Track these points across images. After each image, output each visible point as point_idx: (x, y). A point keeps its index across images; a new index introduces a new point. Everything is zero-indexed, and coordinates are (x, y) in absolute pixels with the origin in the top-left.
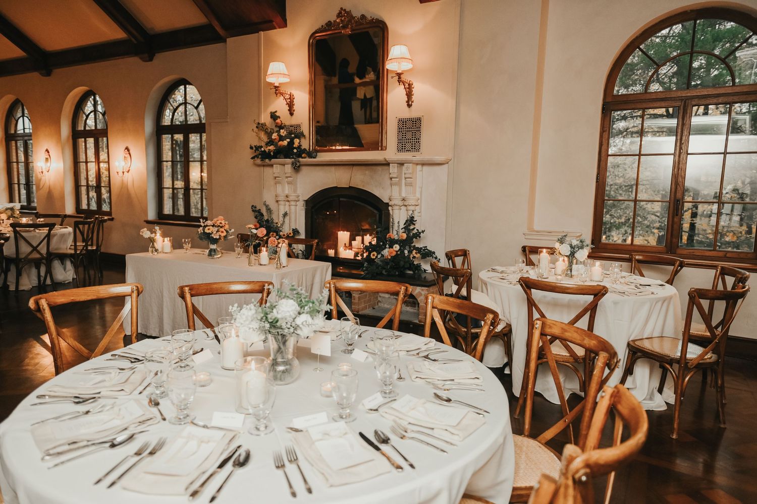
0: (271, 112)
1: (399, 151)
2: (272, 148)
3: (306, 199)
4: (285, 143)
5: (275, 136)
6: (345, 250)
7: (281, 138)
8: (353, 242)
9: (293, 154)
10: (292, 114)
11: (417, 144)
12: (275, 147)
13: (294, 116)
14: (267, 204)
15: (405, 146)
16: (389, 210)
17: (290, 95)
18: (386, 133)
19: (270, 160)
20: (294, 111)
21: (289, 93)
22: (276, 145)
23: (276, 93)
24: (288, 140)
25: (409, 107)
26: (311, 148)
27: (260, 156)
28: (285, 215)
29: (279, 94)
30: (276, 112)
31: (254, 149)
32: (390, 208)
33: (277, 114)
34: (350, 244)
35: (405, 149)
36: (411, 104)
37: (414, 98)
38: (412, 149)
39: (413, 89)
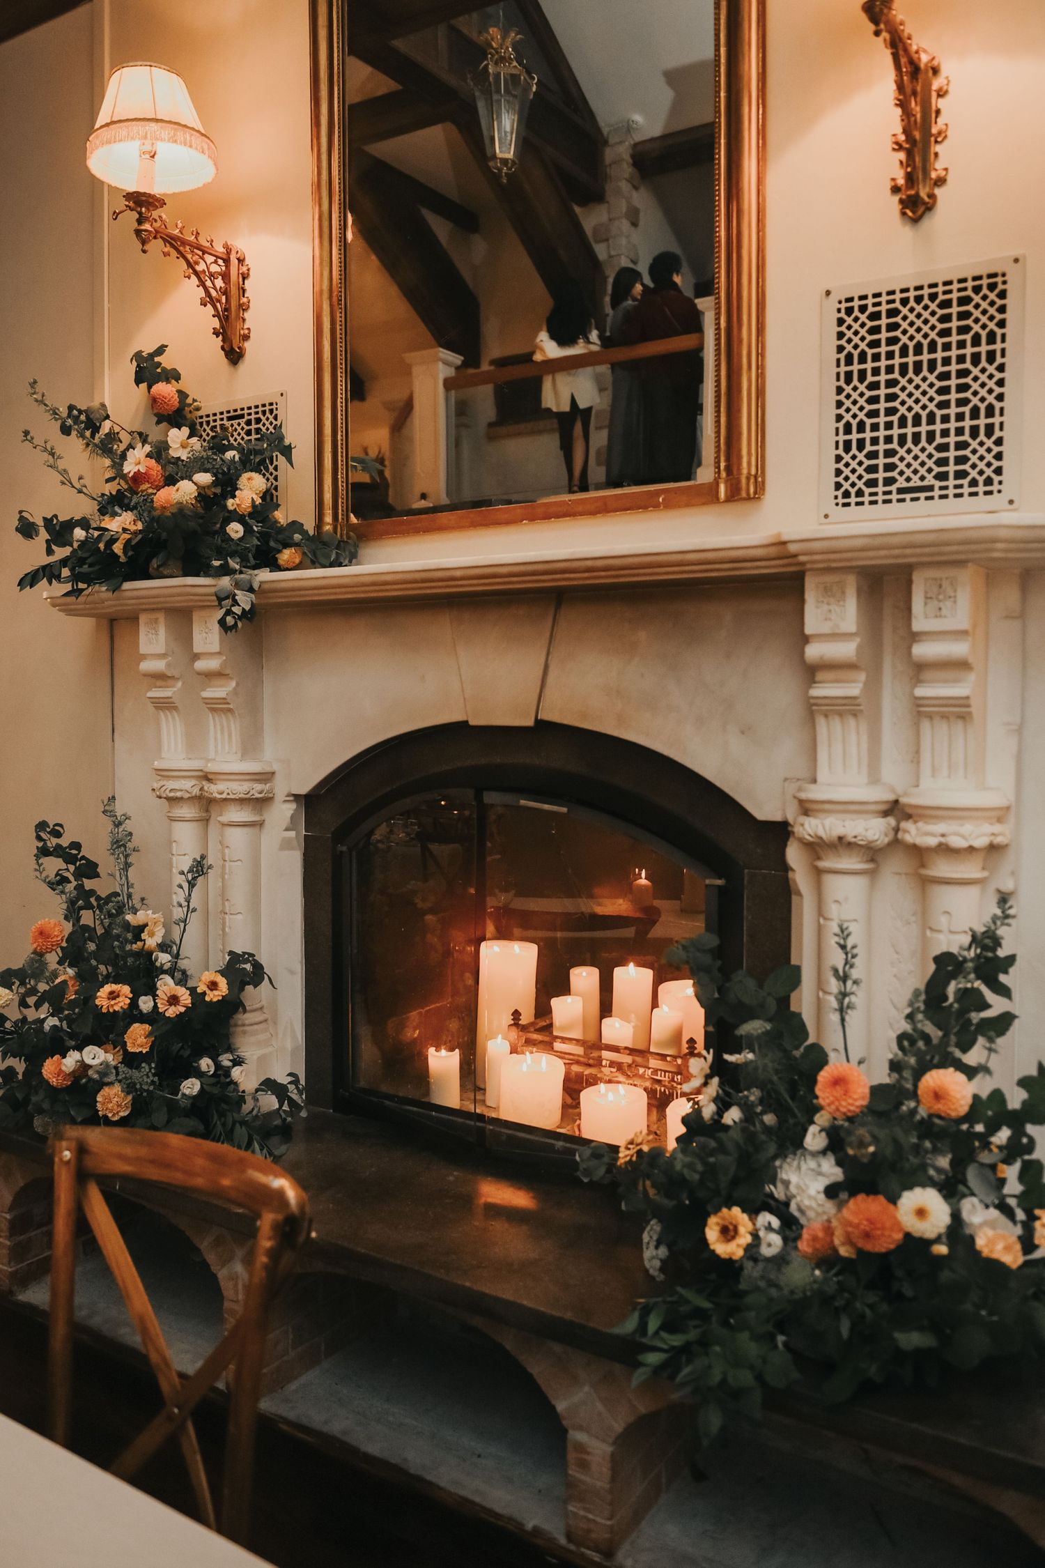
0: (138, 356)
1: (845, 496)
2: (122, 523)
3: (304, 789)
4: (185, 491)
5: (137, 460)
6: (514, 1051)
7: (174, 472)
8: (556, 1003)
9: (227, 548)
10: (234, 356)
11: (980, 447)
12: (140, 517)
13: (245, 365)
14: (120, 809)
15: (890, 467)
16: (786, 868)
17: (227, 261)
18: (761, 392)
19: (116, 588)
20: (246, 338)
21: (220, 249)
22: (144, 508)
23: (138, 232)
24: (204, 478)
25: (916, 220)
26: (328, 519)
27: (66, 572)
28: (199, 868)
29: (156, 246)
30: (161, 350)
31: (44, 535)
32: (794, 855)
33: (166, 361)
34: (543, 1010)
35: (889, 481)
36: (932, 196)
37: (946, 156)
38: (942, 476)
39: (942, 103)
